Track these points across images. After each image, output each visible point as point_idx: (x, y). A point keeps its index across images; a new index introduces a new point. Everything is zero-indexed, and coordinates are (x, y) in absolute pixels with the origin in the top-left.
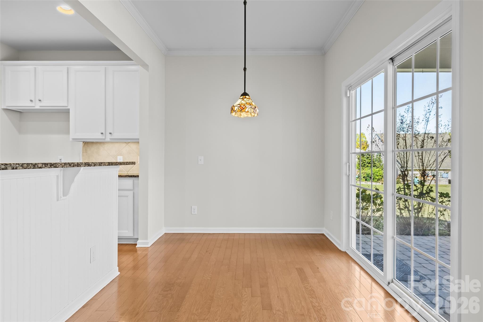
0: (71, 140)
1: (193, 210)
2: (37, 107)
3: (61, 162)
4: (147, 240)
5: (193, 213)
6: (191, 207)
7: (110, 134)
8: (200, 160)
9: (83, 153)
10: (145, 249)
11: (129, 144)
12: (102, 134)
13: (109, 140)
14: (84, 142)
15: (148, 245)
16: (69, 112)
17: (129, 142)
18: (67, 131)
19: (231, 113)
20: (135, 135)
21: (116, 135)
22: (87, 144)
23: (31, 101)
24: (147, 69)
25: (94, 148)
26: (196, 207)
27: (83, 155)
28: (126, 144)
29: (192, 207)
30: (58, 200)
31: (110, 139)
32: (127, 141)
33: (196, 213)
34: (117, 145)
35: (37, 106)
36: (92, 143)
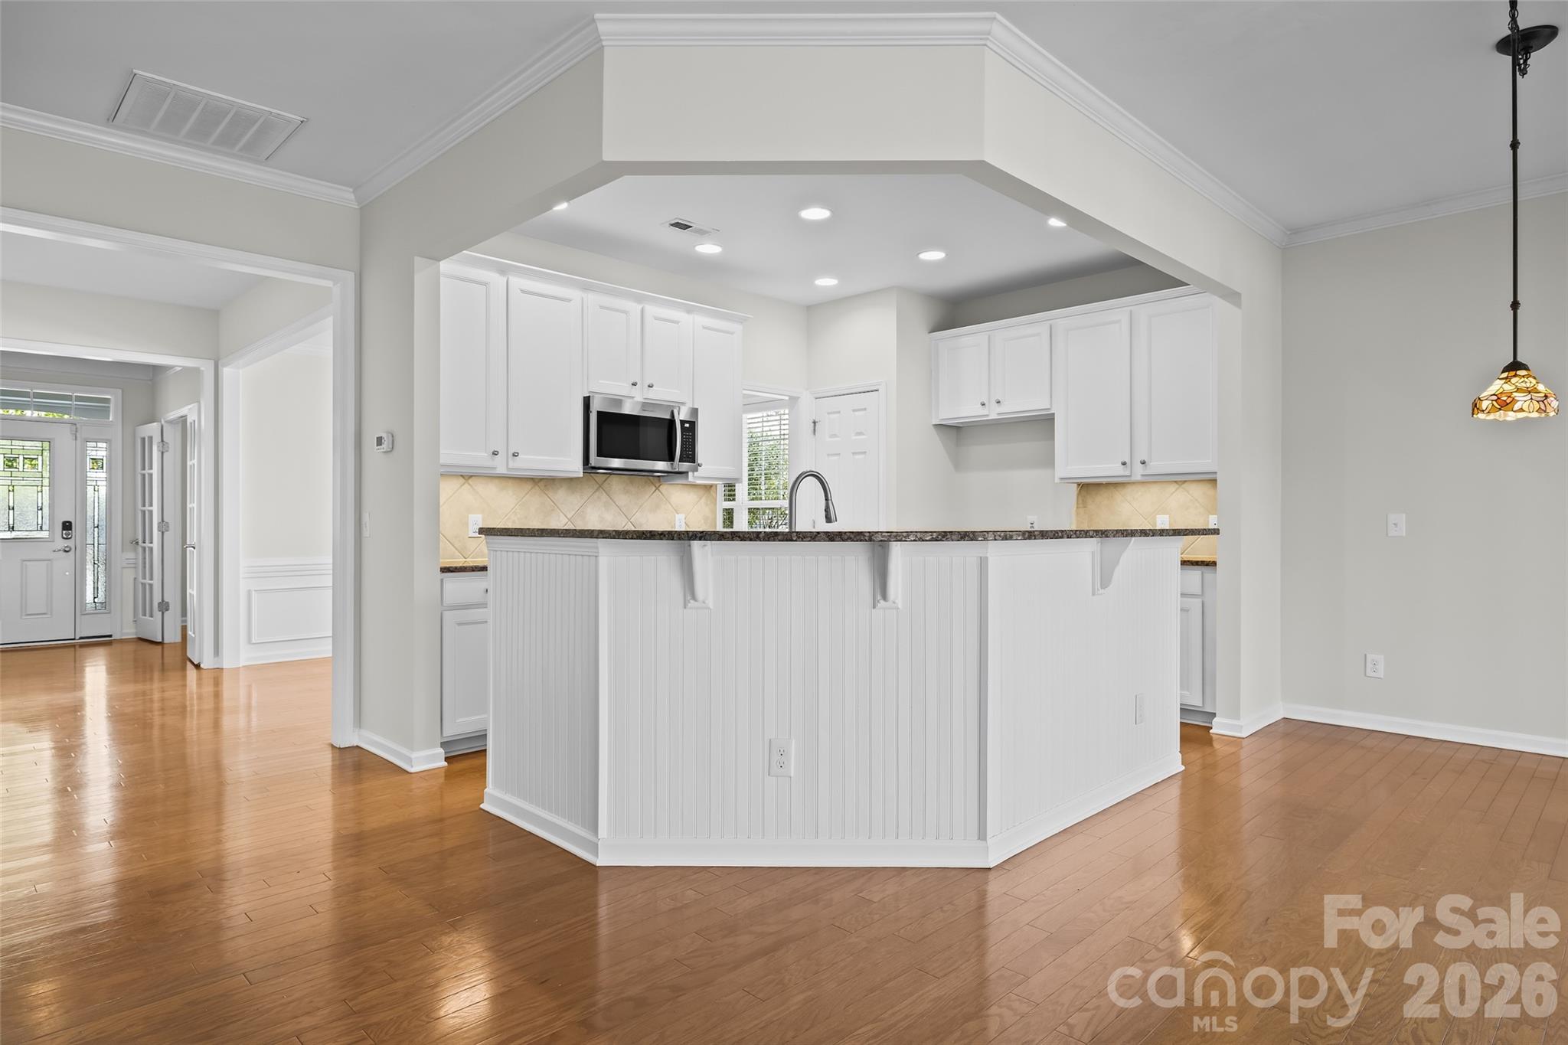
0: (1057, 480)
1: (1369, 665)
2: (993, 416)
3: (1033, 529)
4: (1239, 719)
5: (1369, 673)
6: (1365, 655)
7: (1143, 463)
8: (1395, 524)
9: (1077, 508)
10: (1236, 741)
11: (1185, 485)
12: (1124, 464)
13: (1138, 478)
14: (1079, 485)
15: (1241, 732)
16: (1054, 419)
17: (1185, 481)
18: (1049, 461)
19: (1473, 414)
20: (1203, 464)
21: (1157, 466)
22: (1088, 488)
23: (983, 405)
24: (1238, 304)
25: (1101, 499)
26: (1382, 657)
27: (1078, 514)
28: (1177, 486)
29: (1368, 655)
30: (1093, 594)
31: (1143, 475)
32: (1180, 480)
33: (1381, 673)
34: (1155, 489)
35: (993, 413)
36: (1098, 485)
